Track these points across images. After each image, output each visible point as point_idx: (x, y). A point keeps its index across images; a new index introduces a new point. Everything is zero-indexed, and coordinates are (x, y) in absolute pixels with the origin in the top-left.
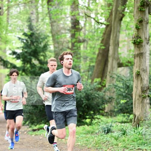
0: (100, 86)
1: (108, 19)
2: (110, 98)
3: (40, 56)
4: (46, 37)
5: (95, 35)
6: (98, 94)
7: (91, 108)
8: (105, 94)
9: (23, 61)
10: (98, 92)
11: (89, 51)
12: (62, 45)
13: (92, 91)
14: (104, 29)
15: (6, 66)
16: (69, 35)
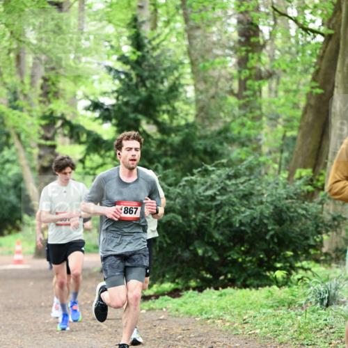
0: (310, 188)
1: (330, 20)
2: (334, 219)
3: (161, 113)
4: (176, 66)
5: (297, 62)
6: (305, 209)
7: (287, 243)
8: (323, 208)
9: (117, 125)
10: (306, 203)
11: (282, 101)
12: (217, 86)
13: (290, 201)
14: (320, 46)
15: (75, 137)
16: (232, 61)
